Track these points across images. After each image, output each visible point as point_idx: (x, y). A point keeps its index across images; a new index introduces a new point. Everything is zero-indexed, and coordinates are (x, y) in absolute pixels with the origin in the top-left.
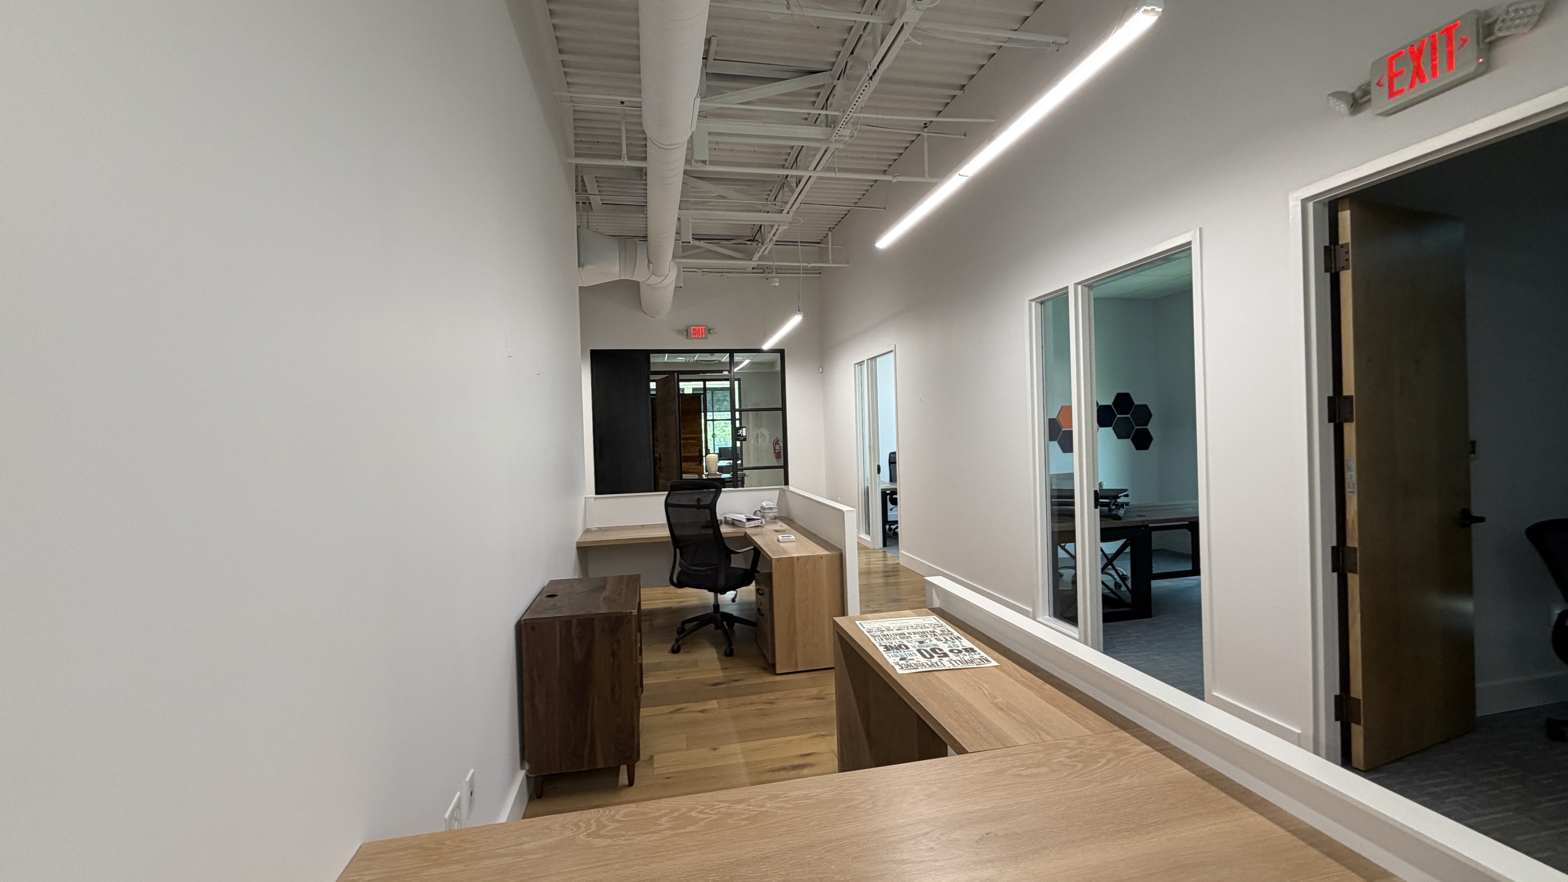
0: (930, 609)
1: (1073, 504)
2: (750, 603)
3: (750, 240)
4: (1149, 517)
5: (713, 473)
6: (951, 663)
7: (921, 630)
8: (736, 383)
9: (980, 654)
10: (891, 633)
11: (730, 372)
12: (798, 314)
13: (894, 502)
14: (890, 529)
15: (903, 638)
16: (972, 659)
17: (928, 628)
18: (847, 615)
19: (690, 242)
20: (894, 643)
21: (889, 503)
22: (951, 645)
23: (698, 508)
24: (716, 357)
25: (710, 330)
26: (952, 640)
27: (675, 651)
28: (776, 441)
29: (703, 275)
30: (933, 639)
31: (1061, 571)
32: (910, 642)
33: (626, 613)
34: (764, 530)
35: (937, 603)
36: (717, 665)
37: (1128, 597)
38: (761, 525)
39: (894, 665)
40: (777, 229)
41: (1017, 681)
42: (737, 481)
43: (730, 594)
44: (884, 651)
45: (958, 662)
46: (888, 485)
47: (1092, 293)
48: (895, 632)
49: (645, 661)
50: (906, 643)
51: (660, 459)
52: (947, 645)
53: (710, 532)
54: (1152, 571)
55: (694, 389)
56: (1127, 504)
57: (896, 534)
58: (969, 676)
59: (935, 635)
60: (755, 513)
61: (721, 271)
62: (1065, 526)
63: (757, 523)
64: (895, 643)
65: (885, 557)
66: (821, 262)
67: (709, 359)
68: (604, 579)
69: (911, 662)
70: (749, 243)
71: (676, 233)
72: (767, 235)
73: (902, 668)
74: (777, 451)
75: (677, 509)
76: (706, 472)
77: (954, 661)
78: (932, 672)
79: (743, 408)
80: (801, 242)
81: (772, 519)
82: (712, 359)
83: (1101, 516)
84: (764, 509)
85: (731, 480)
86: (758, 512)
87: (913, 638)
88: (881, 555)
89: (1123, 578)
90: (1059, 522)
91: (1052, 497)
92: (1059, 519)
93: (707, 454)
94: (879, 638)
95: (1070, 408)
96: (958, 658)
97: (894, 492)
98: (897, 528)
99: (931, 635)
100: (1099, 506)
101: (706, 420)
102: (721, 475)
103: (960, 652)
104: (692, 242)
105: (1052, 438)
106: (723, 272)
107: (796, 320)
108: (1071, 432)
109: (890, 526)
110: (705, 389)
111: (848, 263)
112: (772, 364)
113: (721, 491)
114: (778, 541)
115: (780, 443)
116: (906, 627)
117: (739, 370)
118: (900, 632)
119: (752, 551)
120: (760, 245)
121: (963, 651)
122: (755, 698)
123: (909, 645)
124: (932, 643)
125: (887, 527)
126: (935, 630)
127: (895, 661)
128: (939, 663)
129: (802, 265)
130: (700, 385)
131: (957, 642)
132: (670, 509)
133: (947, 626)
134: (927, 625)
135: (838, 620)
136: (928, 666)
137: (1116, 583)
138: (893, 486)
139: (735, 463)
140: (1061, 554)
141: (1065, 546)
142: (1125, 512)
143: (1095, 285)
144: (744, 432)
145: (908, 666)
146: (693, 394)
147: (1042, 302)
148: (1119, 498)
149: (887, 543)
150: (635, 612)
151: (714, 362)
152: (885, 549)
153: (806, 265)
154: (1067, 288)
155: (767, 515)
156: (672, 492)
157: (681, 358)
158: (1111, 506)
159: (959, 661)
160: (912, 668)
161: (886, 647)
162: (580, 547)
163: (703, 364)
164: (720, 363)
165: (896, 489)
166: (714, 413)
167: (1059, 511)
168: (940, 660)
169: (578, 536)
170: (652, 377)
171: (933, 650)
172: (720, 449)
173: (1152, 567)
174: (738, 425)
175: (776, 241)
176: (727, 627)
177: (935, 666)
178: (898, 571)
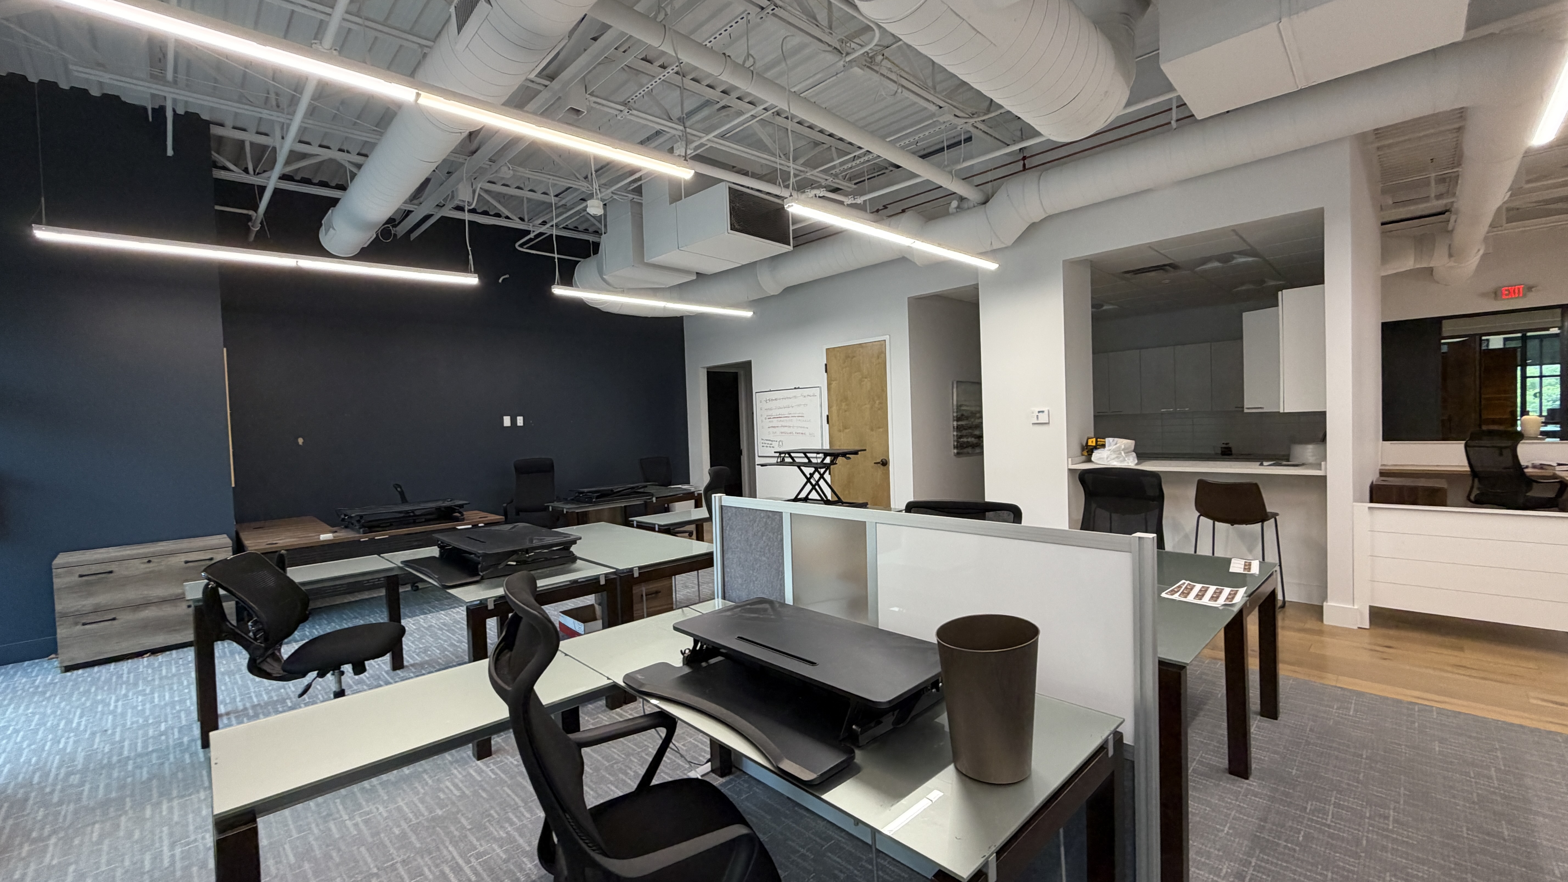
5: (1532, 436)
25: (1532, 288)
55: (1506, 342)
102: (1544, 439)
146: (1504, 348)
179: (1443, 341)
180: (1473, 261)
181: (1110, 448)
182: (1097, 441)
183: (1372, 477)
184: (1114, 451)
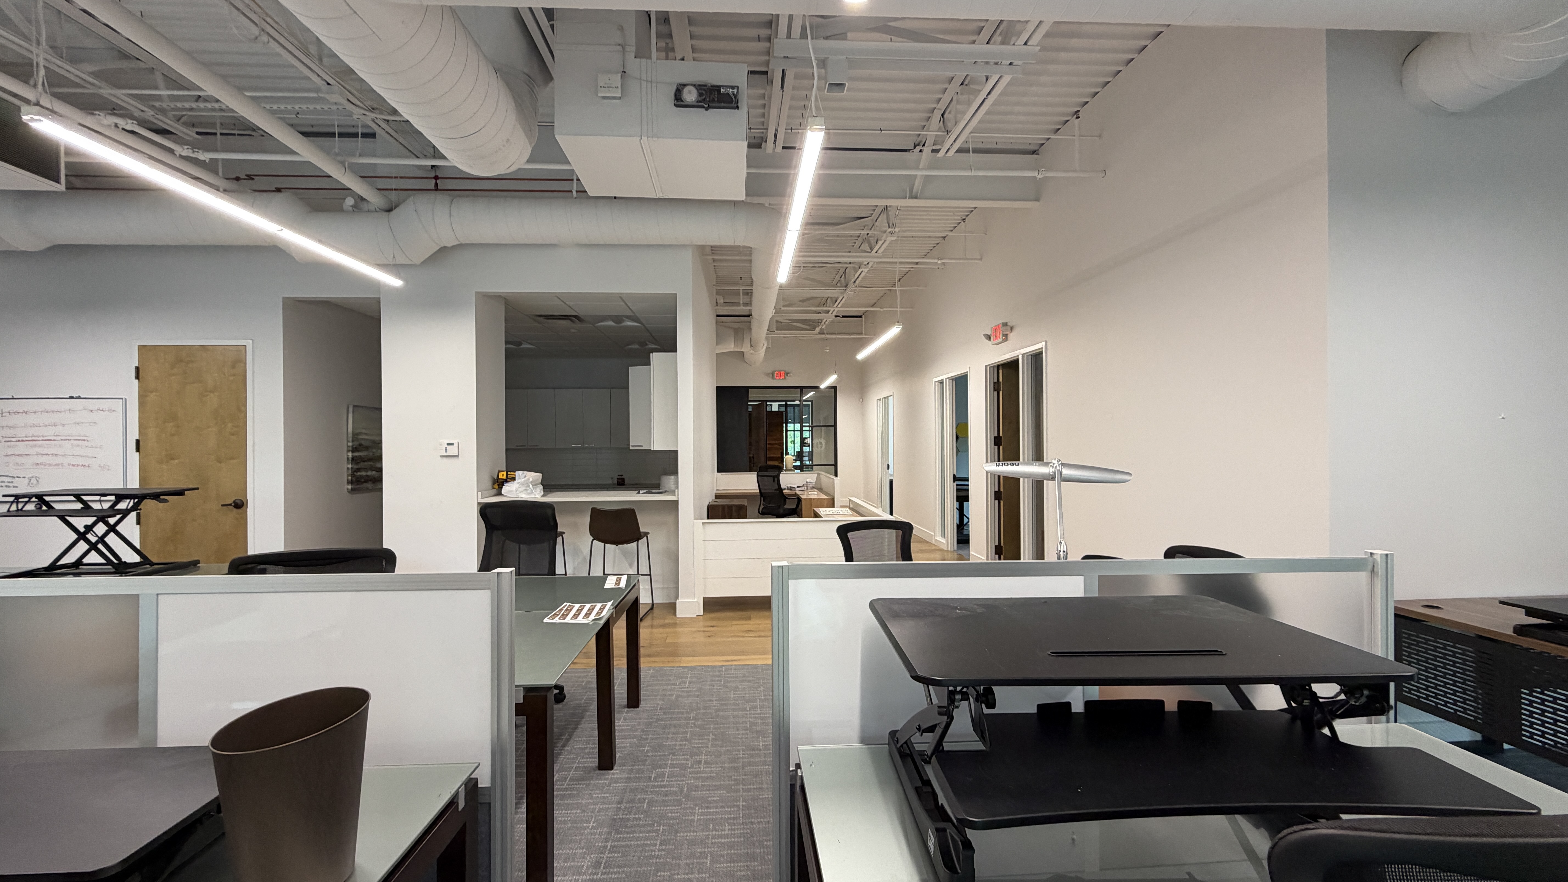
23: (772, 480)
25: (788, 375)
29: (785, 338)
38: (804, 489)
53: (778, 491)
55: (779, 406)
60: (803, 484)
66: (858, 333)
71: (769, 326)
75: (762, 480)
81: (811, 488)
93: (786, 455)
101: (787, 431)
106: (798, 337)
110: (787, 405)
112: (828, 397)
132: (759, 477)
146: (778, 411)
153: (849, 337)
155: (808, 485)
156: (761, 473)
166: (791, 426)
179: (749, 403)
180: (762, 352)
181: (519, 481)
182: (507, 475)
183: (709, 499)
184: (523, 484)
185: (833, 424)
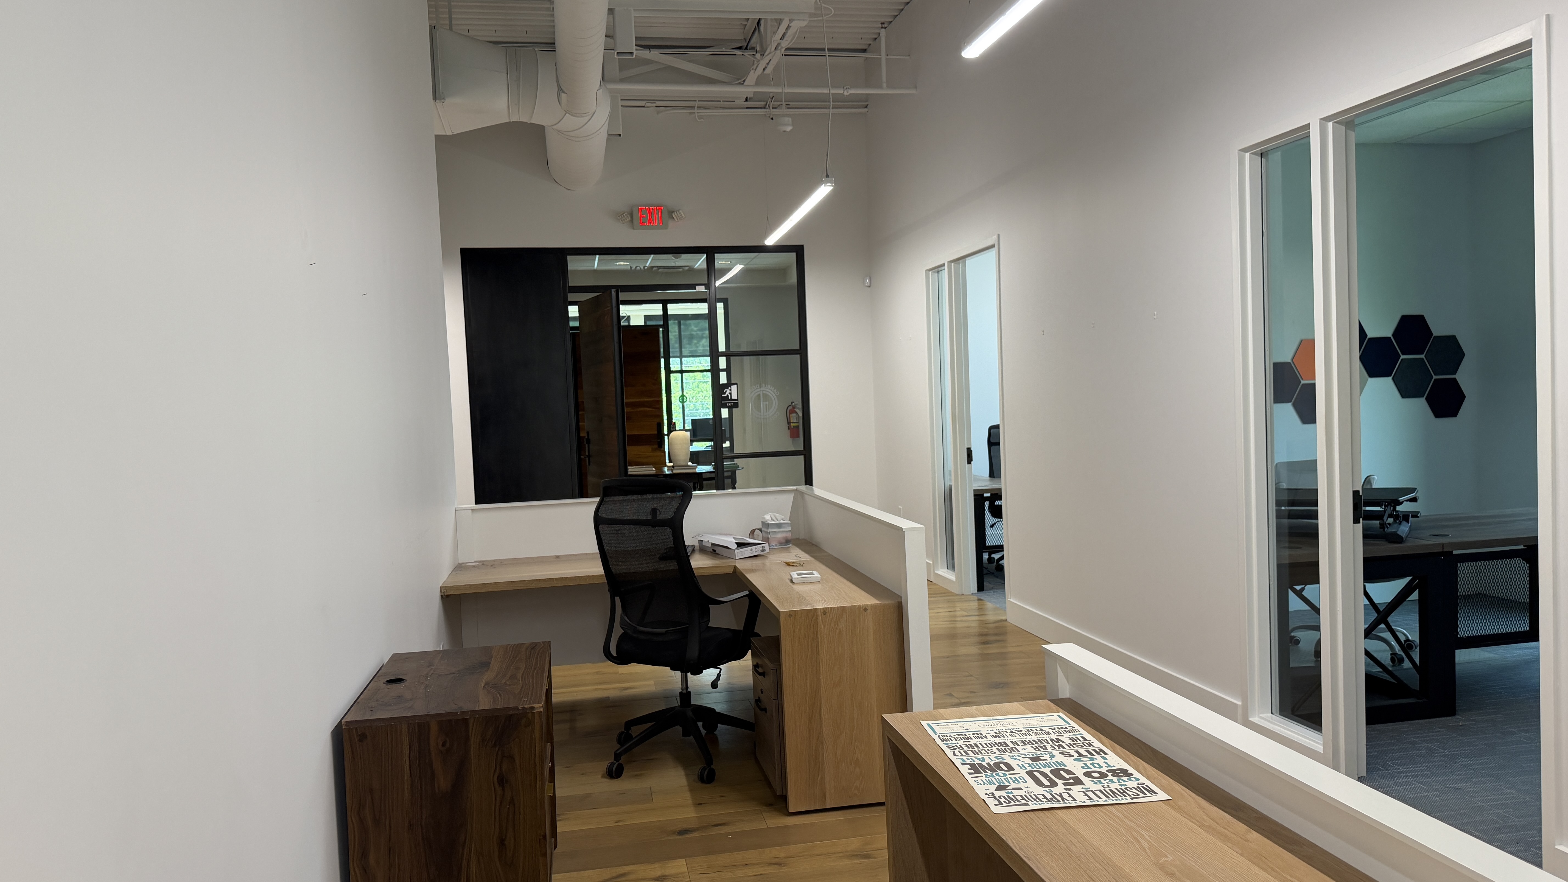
0: (1052, 701)
1: (1315, 515)
2: (744, 690)
3: (740, 48)
4: (1453, 537)
5: (682, 463)
6: (1087, 795)
7: (1035, 738)
8: (720, 306)
9: (1137, 779)
10: (983, 741)
11: (707, 286)
12: (826, 182)
13: (997, 512)
14: (990, 560)
15: (1004, 751)
16: (1123, 788)
17: (1049, 733)
18: (912, 711)
19: (632, 53)
20: (987, 760)
21: (988, 515)
22: (1088, 763)
23: (654, 526)
24: (684, 260)
25: (673, 212)
26: (1089, 756)
27: (615, 773)
28: (790, 408)
29: (658, 113)
30: (1056, 753)
31: (1297, 634)
32: (1015, 759)
33: (523, 708)
34: (767, 562)
35: (1065, 690)
36: (687, 798)
37: (1413, 680)
38: (762, 553)
39: (985, 798)
40: (788, 27)
41: (1201, 826)
42: (724, 478)
43: (710, 674)
44: (970, 774)
45: (1098, 793)
46: (987, 483)
47: (1352, 135)
48: (990, 740)
49: (561, 792)
50: (1008, 760)
51: (588, 441)
52: (1081, 764)
53: (672, 565)
54: (1458, 633)
55: (647, 318)
56: (1415, 515)
57: (1000, 569)
58: (1118, 817)
59: (1060, 746)
60: (752, 533)
61: (689, 105)
62: (1301, 554)
63: (755, 551)
64: (990, 759)
65: (981, 609)
66: (868, 85)
67: (673, 264)
68: (487, 651)
69: (1016, 792)
70: (738, 52)
71: (606, 36)
72: (771, 39)
73: (1000, 803)
74: (792, 424)
75: (616, 527)
76: (670, 462)
77: (1092, 791)
78: (1052, 811)
79: (733, 349)
80: (829, 50)
81: (781, 544)
82: (677, 264)
83: (1365, 536)
84: (765, 525)
85: (713, 475)
86: (757, 532)
87: (1022, 751)
88: (974, 605)
89: (1407, 646)
90: (1290, 548)
91: (1279, 503)
92: (1290, 542)
93: (670, 431)
94: (961, 751)
95: (1311, 343)
96: (1099, 787)
97: (997, 495)
98: (1002, 558)
99: (1052, 746)
100: (1361, 519)
101: (669, 372)
102: (695, 468)
103: (1103, 775)
104: (635, 52)
105: (1279, 397)
106: (693, 107)
107: (823, 191)
108: (1313, 386)
109: (990, 555)
110: (665, 315)
111: (916, 87)
112: (782, 271)
113: (690, 496)
114: (792, 581)
115: (797, 410)
116: (1008, 731)
117: (724, 283)
118: (997, 740)
119: (747, 598)
120: (758, 56)
121: (1109, 774)
122: (752, 855)
123: (1013, 763)
124: (1054, 760)
125: (986, 556)
126: (1060, 738)
127: (988, 792)
128: (1065, 796)
129: (833, 91)
130: (656, 309)
131: (1099, 759)
132: (603, 528)
133: (1082, 731)
134: (1047, 729)
135: (895, 720)
136: (1045, 800)
137: (1394, 656)
138: (993, 485)
139: (718, 448)
140: (1295, 603)
141: (1303, 589)
142: (1410, 529)
143: (1357, 121)
144: (733, 392)
145: (1010, 800)
146: (645, 326)
147: (1263, 152)
148: (1400, 503)
149: (985, 583)
150: (539, 707)
151: (681, 270)
152: (982, 595)
153: (841, 91)
154: (1308, 126)
155: (772, 536)
156: (607, 499)
157: (622, 263)
158: (1385, 518)
159: (1100, 791)
160: (1017, 803)
161: (973, 766)
162: (447, 596)
163: (662, 273)
164: (691, 270)
165: (1000, 489)
166: (683, 359)
167: (1291, 527)
168: (1066, 789)
169: (443, 576)
170: (571, 297)
171: (1055, 772)
172: (694, 422)
173: (1457, 626)
174: (723, 378)
175: (786, 49)
176: (703, 732)
177: (1058, 801)
178: (1005, 634)
185: (797, 347)
